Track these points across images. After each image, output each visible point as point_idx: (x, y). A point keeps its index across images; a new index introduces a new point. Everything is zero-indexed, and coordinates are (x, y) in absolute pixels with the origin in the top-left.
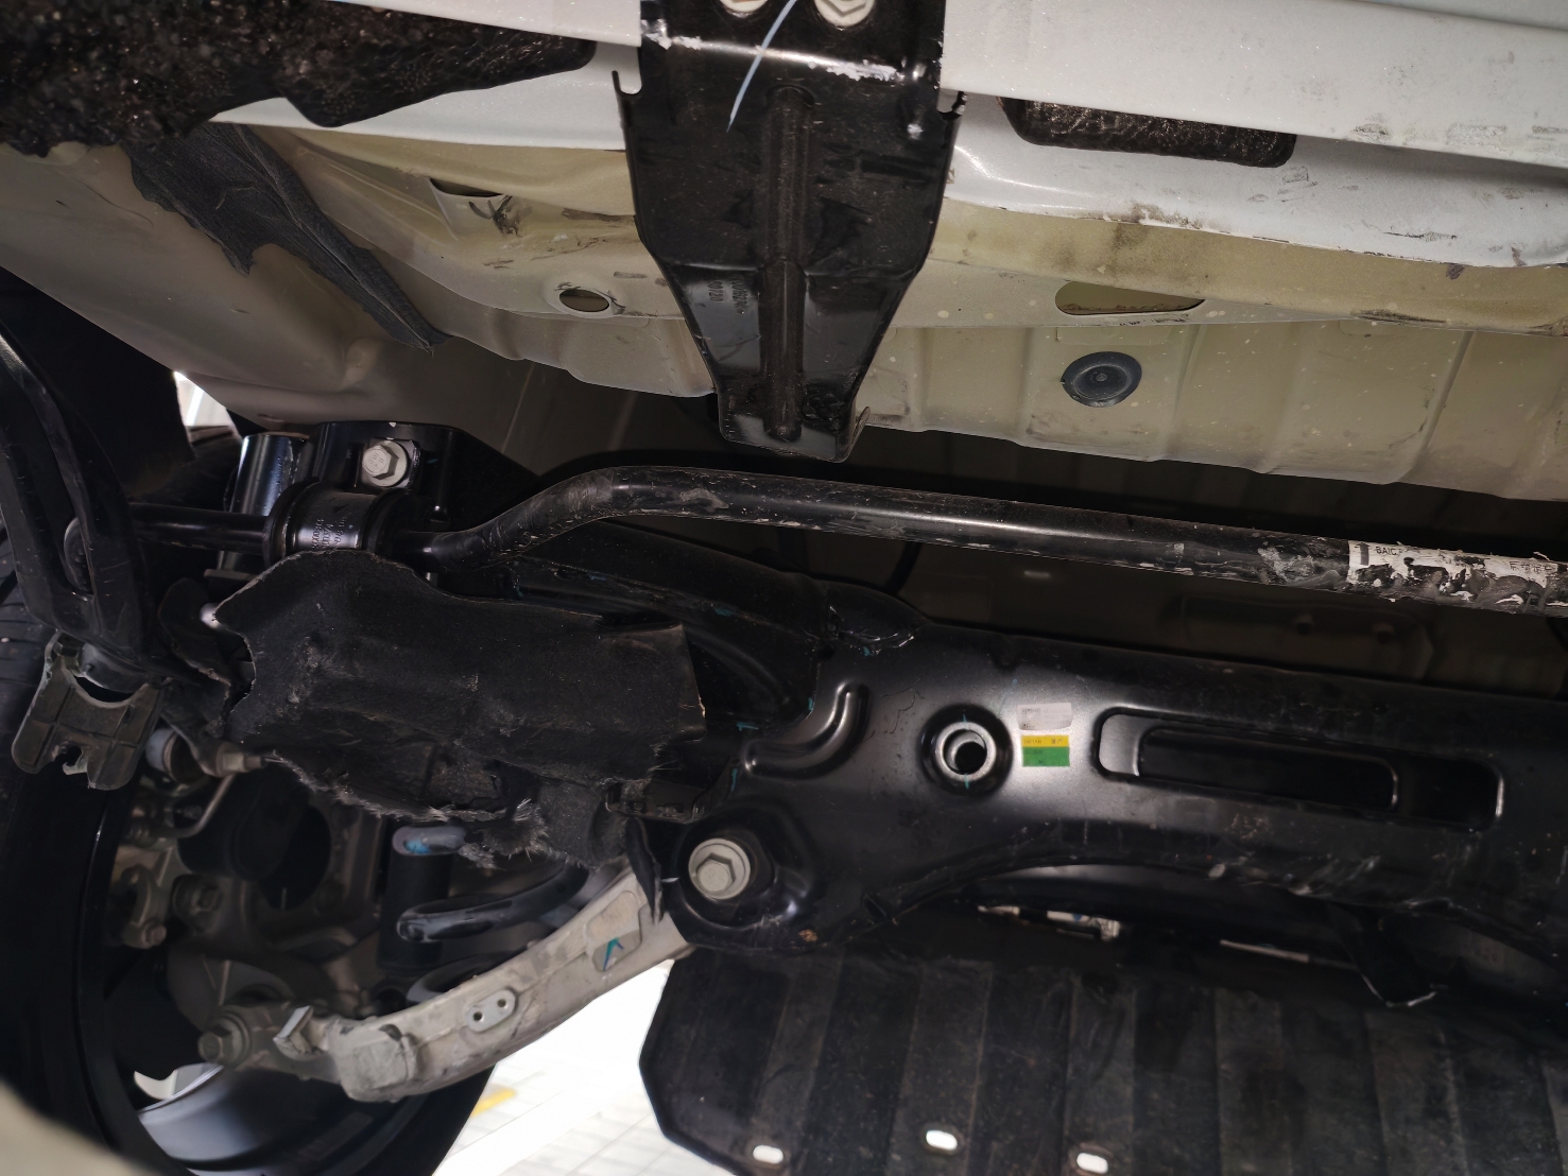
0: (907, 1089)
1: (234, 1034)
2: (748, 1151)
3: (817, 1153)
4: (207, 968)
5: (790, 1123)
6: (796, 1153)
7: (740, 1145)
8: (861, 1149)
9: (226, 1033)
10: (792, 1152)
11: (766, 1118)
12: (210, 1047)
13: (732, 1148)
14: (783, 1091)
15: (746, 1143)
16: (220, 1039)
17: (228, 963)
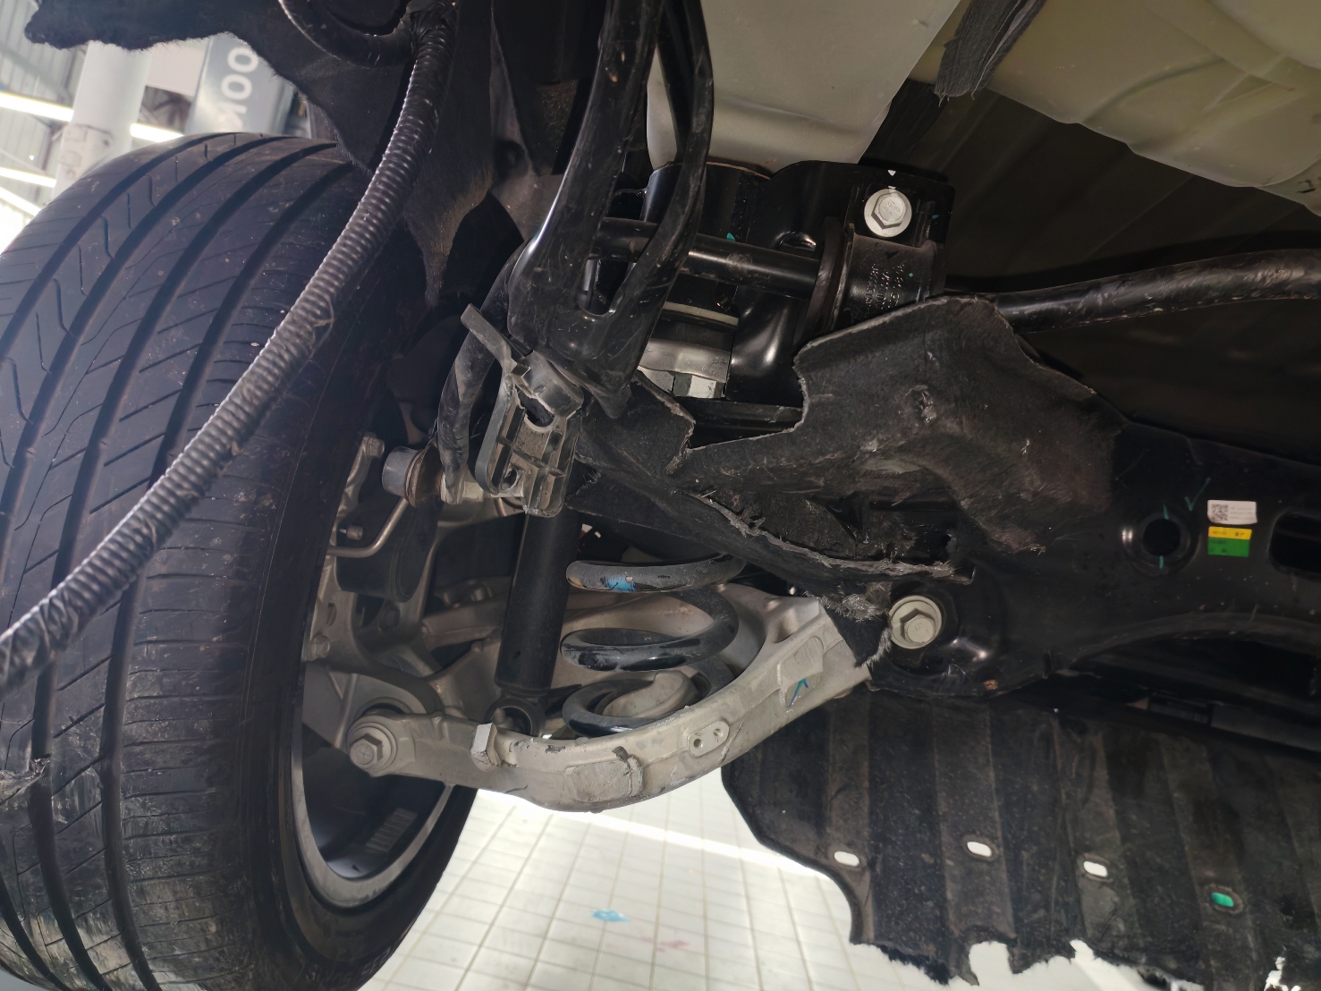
0: (943, 807)
1: (383, 744)
2: (830, 856)
3: (890, 859)
4: (333, 679)
5: (858, 833)
6: (870, 858)
7: (823, 850)
8: (923, 855)
9: (378, 743)
10: (867, 857)
11: (838, 829)
12: (364, 754)
13: (816, 853)
14: (847, 806)
15: (827, 849)
16: (375, 748)
17: (355, 676)
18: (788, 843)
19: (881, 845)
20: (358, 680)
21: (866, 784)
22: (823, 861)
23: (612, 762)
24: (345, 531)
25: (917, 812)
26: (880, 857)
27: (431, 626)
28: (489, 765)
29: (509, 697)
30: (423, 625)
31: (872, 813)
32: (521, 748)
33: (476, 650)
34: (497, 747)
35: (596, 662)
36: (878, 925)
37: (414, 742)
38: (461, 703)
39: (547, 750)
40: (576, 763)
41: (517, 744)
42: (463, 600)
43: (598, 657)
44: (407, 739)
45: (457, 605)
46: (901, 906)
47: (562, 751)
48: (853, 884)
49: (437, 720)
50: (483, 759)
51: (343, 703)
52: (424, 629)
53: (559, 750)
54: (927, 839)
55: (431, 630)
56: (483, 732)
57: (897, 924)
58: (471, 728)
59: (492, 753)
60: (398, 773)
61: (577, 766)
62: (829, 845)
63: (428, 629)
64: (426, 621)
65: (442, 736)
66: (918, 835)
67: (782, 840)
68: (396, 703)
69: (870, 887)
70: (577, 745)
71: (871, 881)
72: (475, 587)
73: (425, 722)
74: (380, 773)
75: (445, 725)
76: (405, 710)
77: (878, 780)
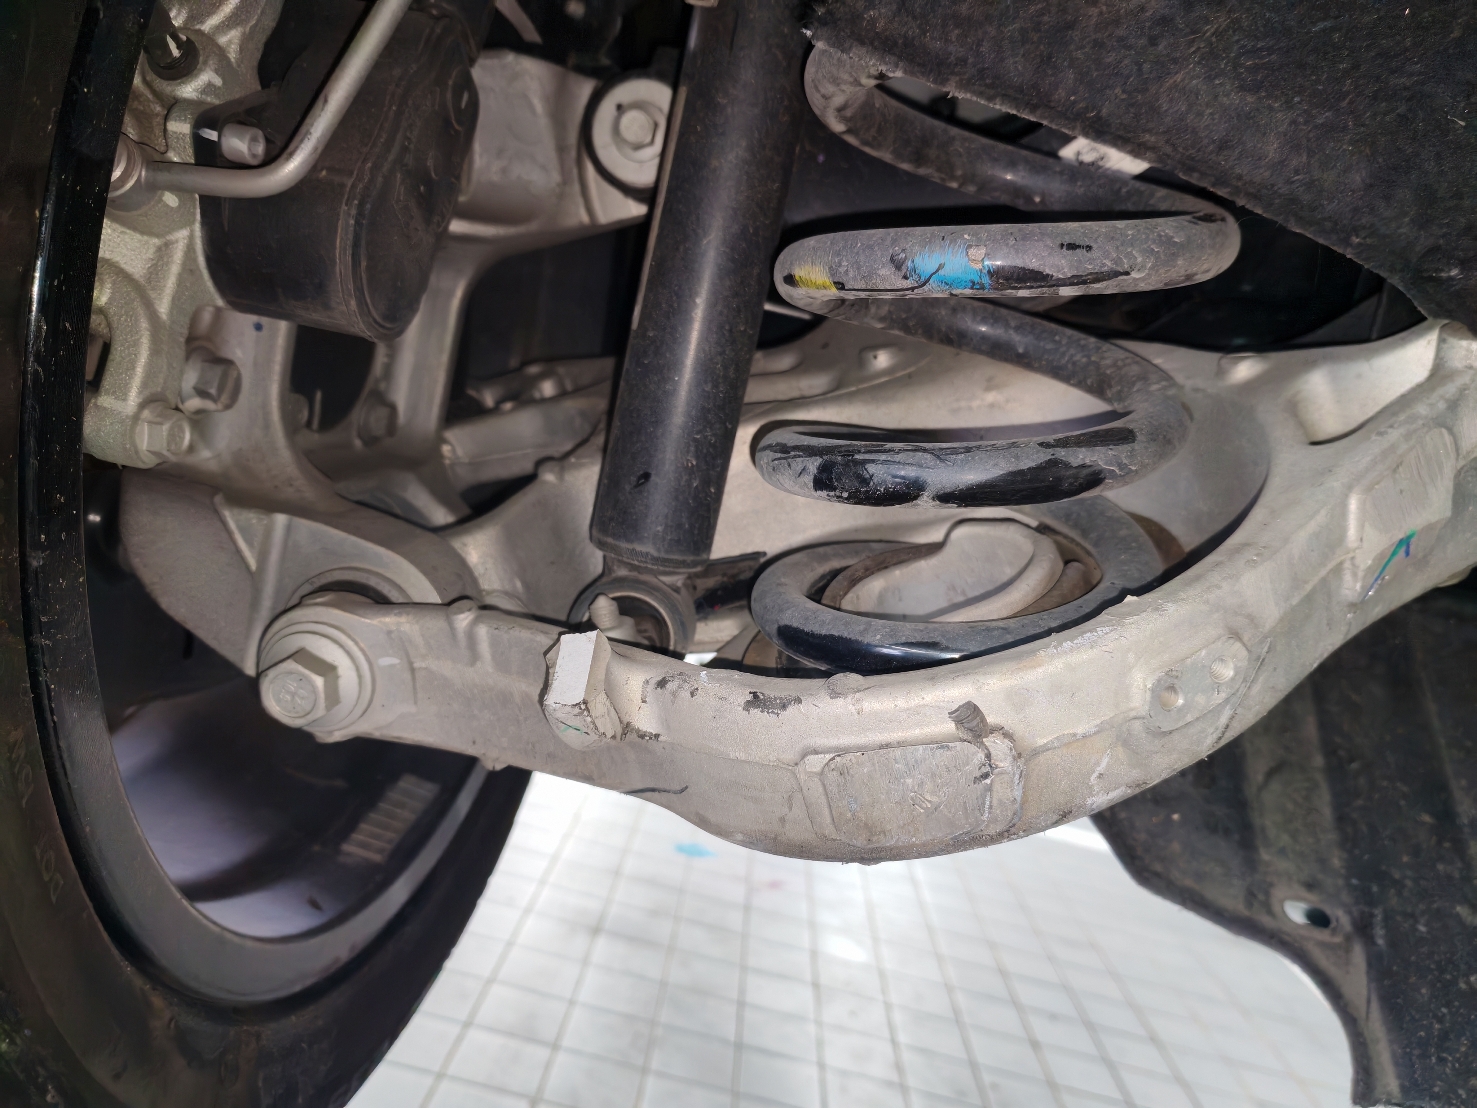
0: (1465, 808)
1: (341, 671)
2: (1276, 908)
3: (1399, 918)
4: (232, 525)
5: (1323, 862)
6: (1356, 914)
7: (1261, 897)
8: (1459, 909)
9: (327, 669)
10: (1350, 913)
11: (1282, 852)
12: (293, 695)
13: (1249, 905)
14: (1290, 806)
15: (1267, 894)
16: (319, 681)
17: (281, 519)
18: (1189, 882)
19: (1375, 889)
20: (289, 529)
21: (1318, 761)
22: (1266, 920)
23: (941, 743)
24: (212, 135)
25: (1427, 818)
26: (1378, 912)
27: (460, 445)
28: (594, 737)
29: (622, 572)
30: (445, 441)
31: (1341, 819)
32: (674, 694)
33: (549, 477)
34: (610, 690)
35: (865, 481)
36: (1404, 1064)
37: (413, 670)
38: (519, 584)
39: (749, 705)
40: (833, 742)
41: (662, 684)
42: (521, 396)
43: (871, 468)
44: (395, 661)
45: (508, 406)
46: (1440, 1020)
47: (791, 710)
48: (1333, 970)
49: (463, 619)
50: (577, 722)
51: (255, 579)
52: (446, 449)
53: (784, 707)
54: (1457, 875)
55: (460, 452)
56: (577, 653)
57: (1442, 1060)
58: (544, 641)
59: (600, 705)
60: (377, 735)
61: (841, 751)
62: (1271, 885)
63: (454, 451)
64: (451, 435)
65: (474, 656)
66: (1440, 867)
67: (1175, 875)
68: (373, 582)
69: (1370, 980)
70: (835, 695)
71: (1370, 965)
72: (543, 376)
73: (435, 623)
74: (338, 736)
75: (483, 631)
76: (394, 596)
77: (1342, 753)
